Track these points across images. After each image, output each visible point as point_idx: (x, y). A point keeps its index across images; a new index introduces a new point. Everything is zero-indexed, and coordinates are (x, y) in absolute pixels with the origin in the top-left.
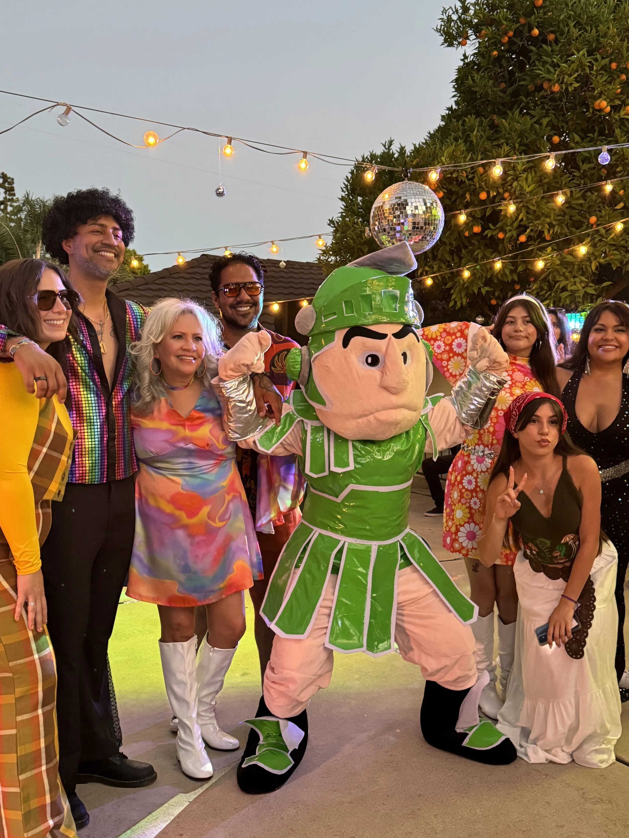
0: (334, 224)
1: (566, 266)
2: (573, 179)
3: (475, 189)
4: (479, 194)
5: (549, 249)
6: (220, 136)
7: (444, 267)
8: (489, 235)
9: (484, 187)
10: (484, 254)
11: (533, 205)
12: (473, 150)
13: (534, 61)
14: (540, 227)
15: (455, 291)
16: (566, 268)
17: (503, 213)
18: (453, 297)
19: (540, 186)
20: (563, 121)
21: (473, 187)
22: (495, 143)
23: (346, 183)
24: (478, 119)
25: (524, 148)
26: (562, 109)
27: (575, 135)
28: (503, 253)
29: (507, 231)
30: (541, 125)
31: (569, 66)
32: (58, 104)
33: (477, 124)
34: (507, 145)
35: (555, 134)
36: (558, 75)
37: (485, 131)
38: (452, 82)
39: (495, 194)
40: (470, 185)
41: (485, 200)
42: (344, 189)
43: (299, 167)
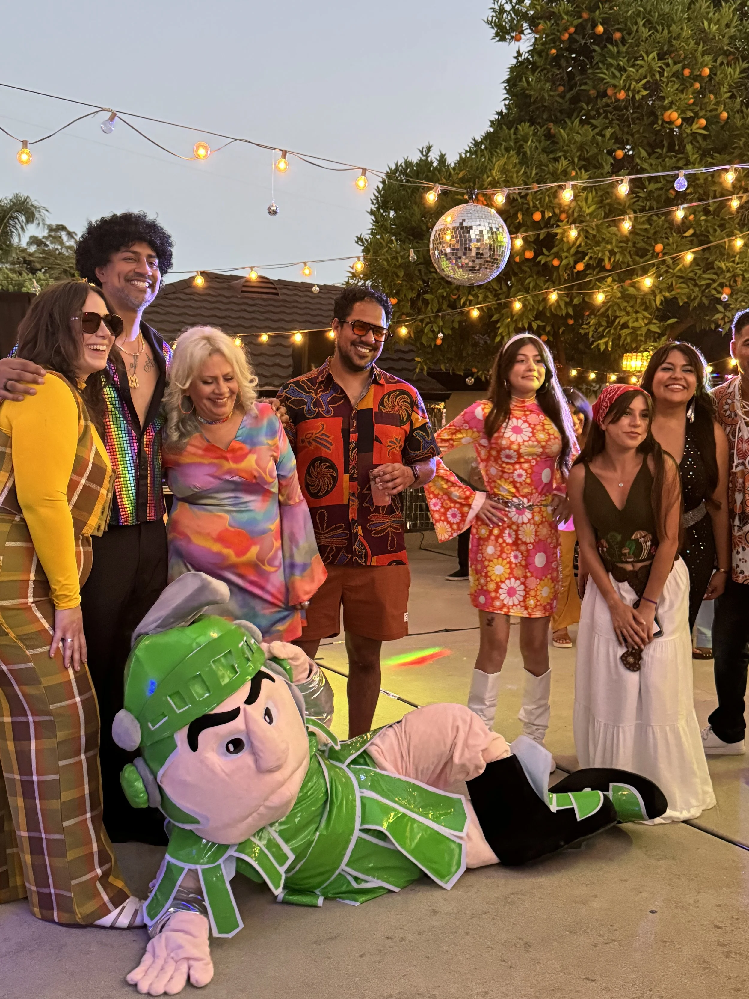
0: (362, 242)
1: (627, 299)
2: (638, 201)
3: (528, 209)
4: (532, 214)
5: (610, 280)
6: (274, 149)
7: (490, 296)
8: (543, 262)
9: (539, 206)
10: (536, 283)
11: (593, 229)
12: (527, 163)
13: (597, 63)
14: (600, 255)
15: (502, 324)
16: (628, 302)
17: (558, 237)
18: (500, 331)
19: (601, 207)
20: (628, 133)
21: (527, 206)
22: (551, 156)
23: (377, 194)
24: (533, 128)
25: (584, 163)
26: (627, 120)
27: (642, 151)
28: (557, 283)
29: (563, 257)
30: (603, 136)
31: (637, 71)
32: (103, 110)
33: (531, 133)
34: (566, 158)
35: (619, 148)
36: (624, 80)
37: (540, 142)
38: (503, 82)
39: (551, 215)
40: (523, 203)
41: (538, 222)
42: (375, 201)
43: (357, 186)
